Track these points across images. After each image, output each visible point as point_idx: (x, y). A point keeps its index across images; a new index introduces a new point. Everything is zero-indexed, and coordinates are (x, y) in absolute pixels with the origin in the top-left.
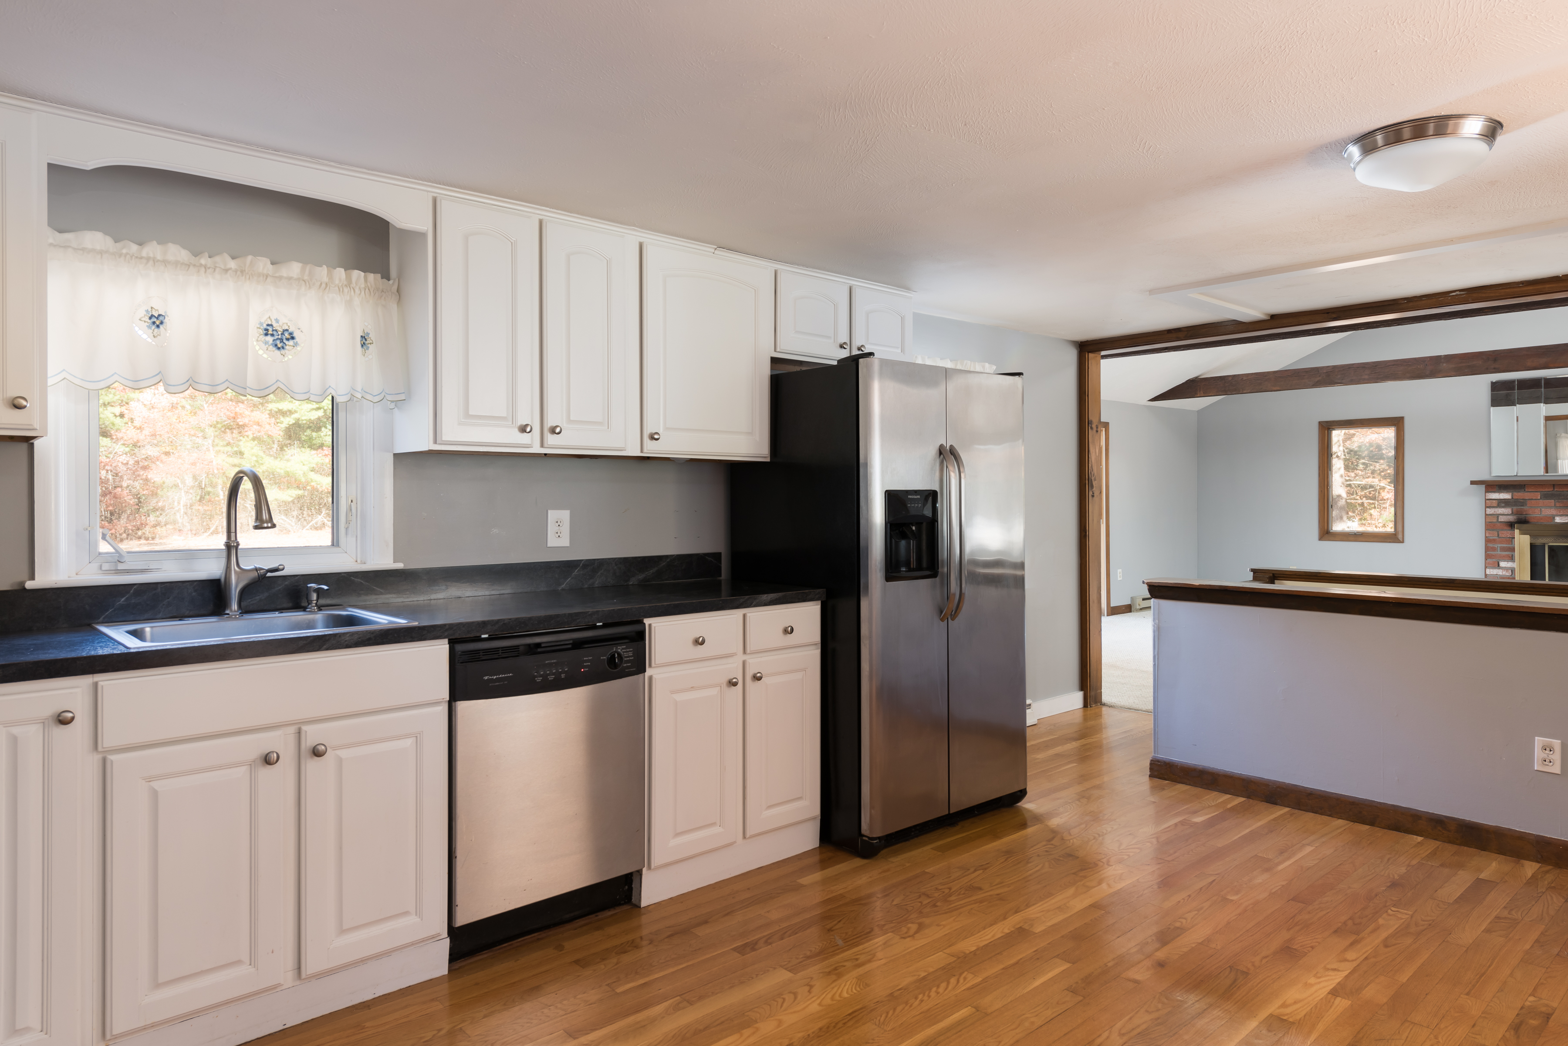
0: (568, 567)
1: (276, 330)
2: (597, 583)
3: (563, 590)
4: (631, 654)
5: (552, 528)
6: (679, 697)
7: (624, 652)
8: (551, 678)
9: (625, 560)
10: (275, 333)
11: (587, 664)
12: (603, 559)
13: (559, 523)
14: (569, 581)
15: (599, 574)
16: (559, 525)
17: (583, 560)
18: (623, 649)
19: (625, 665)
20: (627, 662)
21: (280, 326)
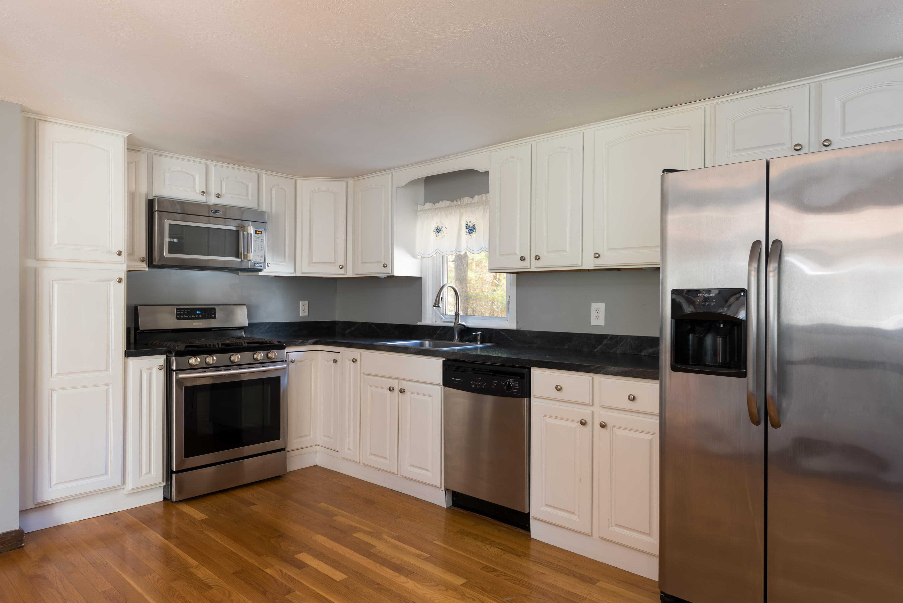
0: (600, 338)
1: (469, 226)
2: (619, 350)
3: (597, 351)
4: (517, 385)
5: (593, 314)
6: (549, 420)
7: (513, 383)
8: (478, 386)
9: (639, 338)
10: (469, 227)
11: (494, 384)
12: (623, 336)
13: (598, 311)
14: (601, 346)
15: (620, 345)
16: (598, 312)
17: (609, 335)
18: (513, 381)
19: (514, 390)
20: (515, 389)
21: (471, 224)
